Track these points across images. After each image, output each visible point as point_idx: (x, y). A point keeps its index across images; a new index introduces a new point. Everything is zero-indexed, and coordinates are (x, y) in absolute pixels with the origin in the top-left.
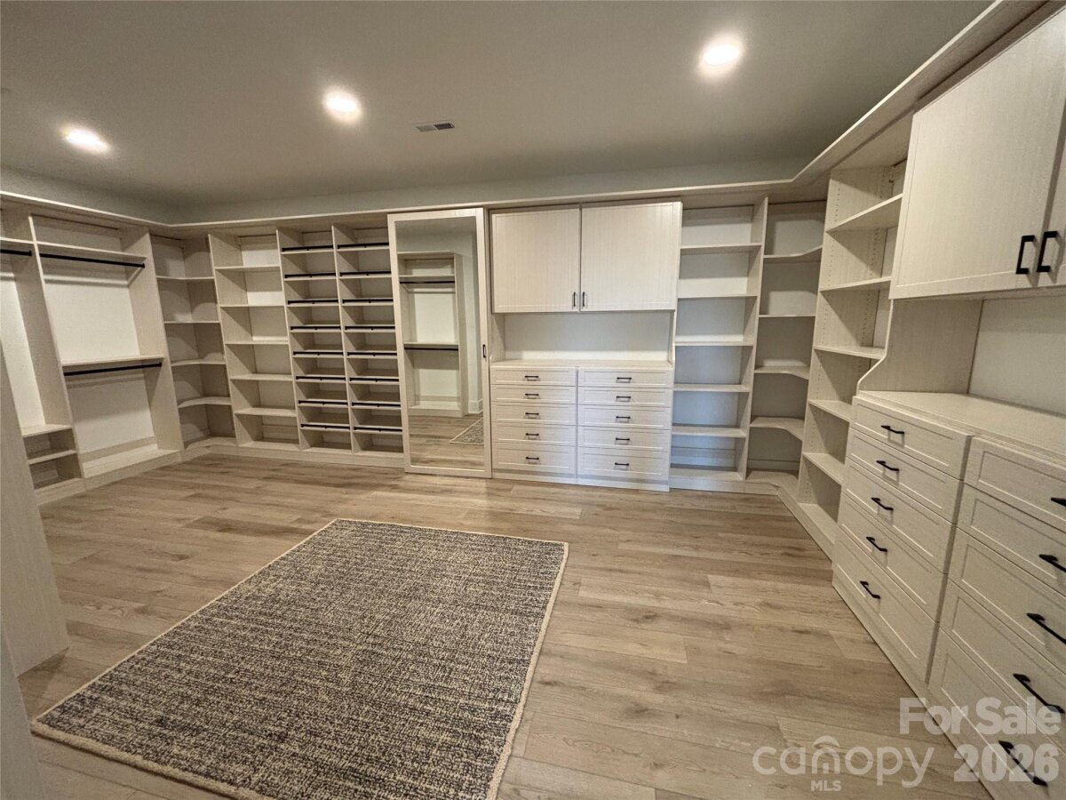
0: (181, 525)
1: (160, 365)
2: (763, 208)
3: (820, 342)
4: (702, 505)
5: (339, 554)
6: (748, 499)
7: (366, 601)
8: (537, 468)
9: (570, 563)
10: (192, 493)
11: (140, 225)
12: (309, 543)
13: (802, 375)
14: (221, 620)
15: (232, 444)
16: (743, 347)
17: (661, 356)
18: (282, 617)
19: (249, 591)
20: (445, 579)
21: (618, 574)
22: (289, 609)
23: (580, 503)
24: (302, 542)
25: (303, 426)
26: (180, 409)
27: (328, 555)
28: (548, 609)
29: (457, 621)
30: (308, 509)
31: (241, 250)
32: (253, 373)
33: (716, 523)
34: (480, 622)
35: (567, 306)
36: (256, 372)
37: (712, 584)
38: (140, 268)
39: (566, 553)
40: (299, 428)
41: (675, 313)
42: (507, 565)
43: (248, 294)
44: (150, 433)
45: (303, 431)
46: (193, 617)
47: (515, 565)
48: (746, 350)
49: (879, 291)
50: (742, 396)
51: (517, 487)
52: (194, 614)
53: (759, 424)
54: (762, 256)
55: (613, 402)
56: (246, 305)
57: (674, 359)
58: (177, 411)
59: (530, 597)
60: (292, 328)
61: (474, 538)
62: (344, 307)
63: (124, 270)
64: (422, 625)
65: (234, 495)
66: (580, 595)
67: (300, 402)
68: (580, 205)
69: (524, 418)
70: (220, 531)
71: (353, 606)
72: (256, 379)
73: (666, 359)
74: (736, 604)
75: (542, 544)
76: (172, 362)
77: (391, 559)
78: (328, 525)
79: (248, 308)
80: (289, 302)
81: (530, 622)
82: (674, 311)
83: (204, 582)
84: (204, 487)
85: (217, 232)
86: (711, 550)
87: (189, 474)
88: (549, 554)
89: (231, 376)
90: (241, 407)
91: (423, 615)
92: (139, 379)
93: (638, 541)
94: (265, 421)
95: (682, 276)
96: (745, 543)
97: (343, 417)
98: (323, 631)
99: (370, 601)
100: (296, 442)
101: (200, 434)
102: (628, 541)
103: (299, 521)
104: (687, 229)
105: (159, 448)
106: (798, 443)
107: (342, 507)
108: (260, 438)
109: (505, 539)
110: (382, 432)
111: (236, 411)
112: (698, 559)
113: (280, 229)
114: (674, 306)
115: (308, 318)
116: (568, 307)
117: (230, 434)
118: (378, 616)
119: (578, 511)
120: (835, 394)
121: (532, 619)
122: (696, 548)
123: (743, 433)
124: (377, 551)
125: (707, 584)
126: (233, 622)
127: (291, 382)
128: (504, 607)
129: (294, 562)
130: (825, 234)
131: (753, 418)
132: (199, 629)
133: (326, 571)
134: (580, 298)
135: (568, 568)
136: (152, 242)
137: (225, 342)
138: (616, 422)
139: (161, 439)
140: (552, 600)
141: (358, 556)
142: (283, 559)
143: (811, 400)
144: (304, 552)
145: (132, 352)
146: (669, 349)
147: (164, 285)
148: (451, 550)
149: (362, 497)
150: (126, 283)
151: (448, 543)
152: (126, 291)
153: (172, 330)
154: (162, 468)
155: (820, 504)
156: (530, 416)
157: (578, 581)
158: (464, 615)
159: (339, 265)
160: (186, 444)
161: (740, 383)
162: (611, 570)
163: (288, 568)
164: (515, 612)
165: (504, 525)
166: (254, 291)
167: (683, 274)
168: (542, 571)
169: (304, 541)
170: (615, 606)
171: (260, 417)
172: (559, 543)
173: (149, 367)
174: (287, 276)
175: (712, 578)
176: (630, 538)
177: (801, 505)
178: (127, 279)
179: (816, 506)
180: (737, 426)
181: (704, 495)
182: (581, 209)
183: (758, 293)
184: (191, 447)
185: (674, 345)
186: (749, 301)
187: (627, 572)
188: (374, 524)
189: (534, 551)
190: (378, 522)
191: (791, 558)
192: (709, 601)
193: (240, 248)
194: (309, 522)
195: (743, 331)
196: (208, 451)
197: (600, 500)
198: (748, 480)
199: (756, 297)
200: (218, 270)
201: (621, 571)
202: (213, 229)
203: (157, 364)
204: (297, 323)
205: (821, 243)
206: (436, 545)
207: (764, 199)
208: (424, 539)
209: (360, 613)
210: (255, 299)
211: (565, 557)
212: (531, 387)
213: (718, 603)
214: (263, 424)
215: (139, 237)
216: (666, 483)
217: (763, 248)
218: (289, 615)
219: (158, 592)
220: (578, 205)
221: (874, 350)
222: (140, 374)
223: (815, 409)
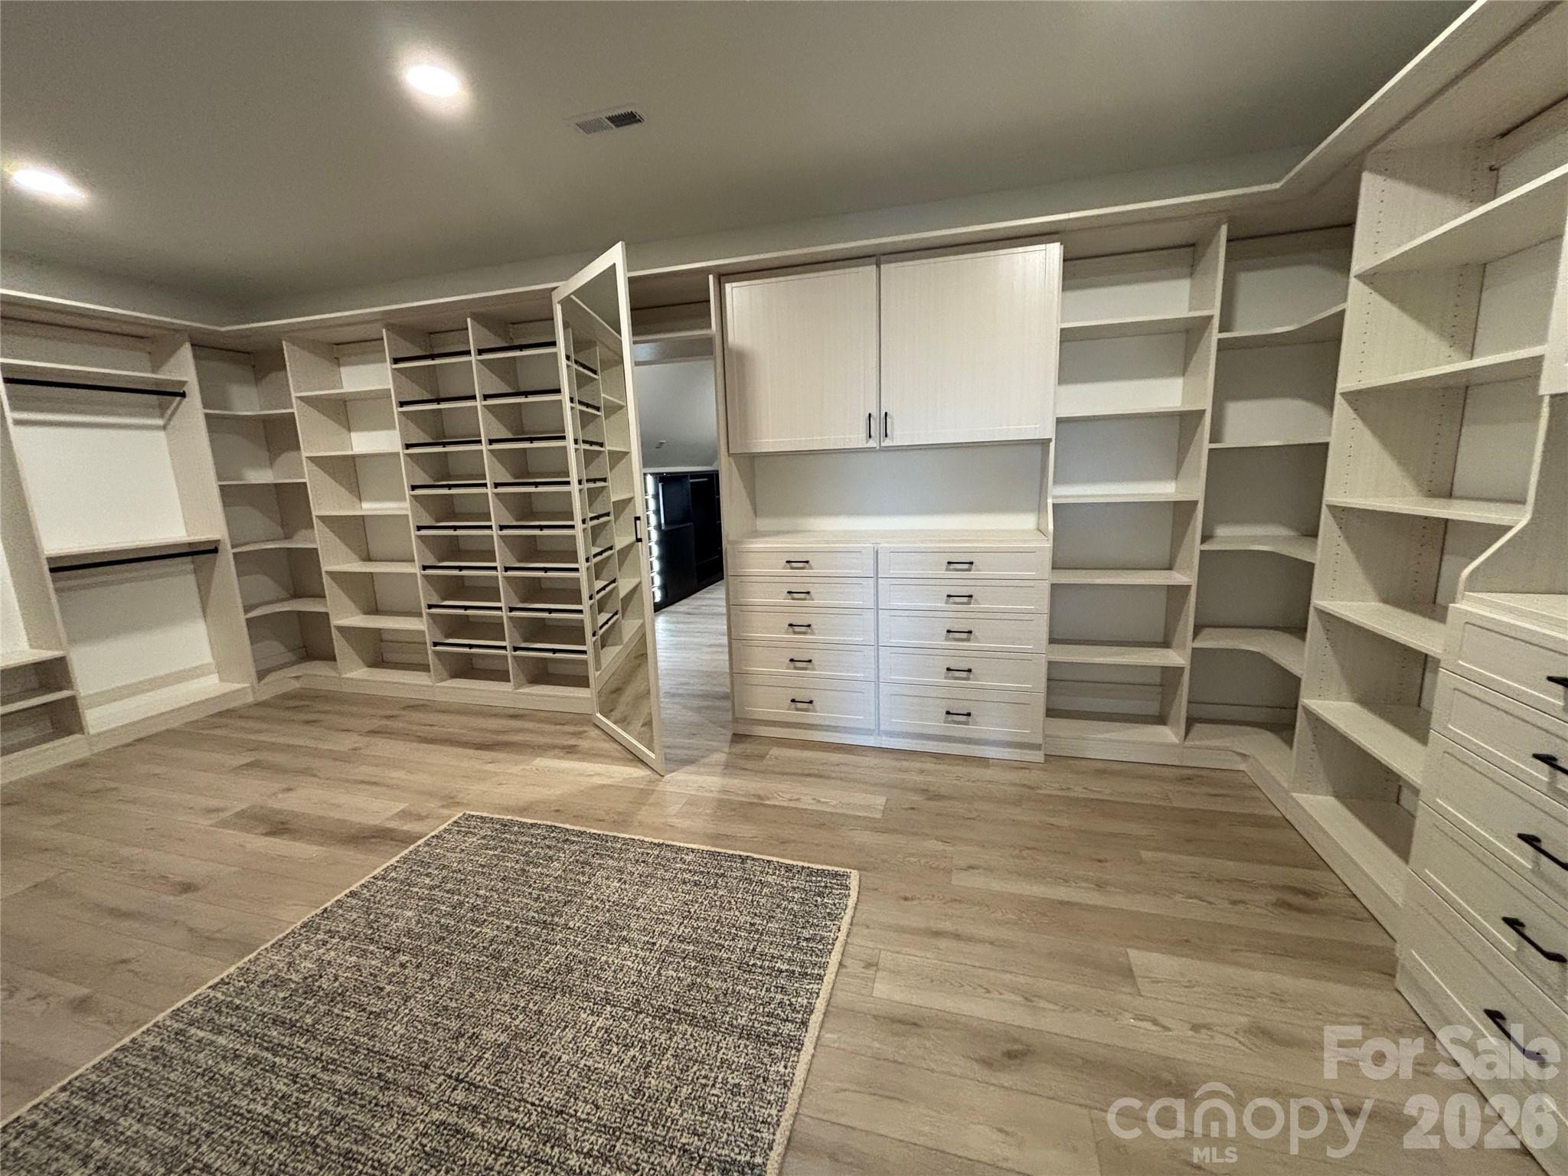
0: (210, 822)
1: (215, 551)
2: (1218, 247)
3: (1337, 492)
4: (1105, 789)
5: (449, 886)
6: (1190, 777)
7: (472, 995)
8: (810, 717)
9: (861, 917)
10: (248, 760)
11: (177, 330)
12: (405, 860)
13: (1299, 552)
14: (201, 1034)
15: (333, 674)
16: (1177, 504)
17: (1026, 522)
18: (310, 1033)
19: (272, 967)
20: (625, 949)
21: (953, 944)
22: (328, 1013)
23: (883, 785)
24: (393, 861)
25: (435, 644)
26: (249, 621)
27: (432, 888)
28: (811, 1024)
29: (632, 1053)
30: (421, 793)
31: (339, 365)
32: (364, 560)
33: (1135, 828)
34: (675, 1056)
35: (857, 438)
36: (368, 558)
37: (1137, 971)
38: (178, 398)
39: (854, 893)
40: (430, 648)
41: (1052, 445)
42: (742, 919)
43: (353, 435)
44: (205, 656)
45: (437, 654)
46: (156, 1025)
47: (757, 920)
48: (1182, 510)
49: (1467, 387)
50: (1178, 593)
51: (775, 751)
52: (160, 1017)
53: (1211, 641)
54: (1215, 335)
55: (942, 605)
56: (350, 453)
57: (1051, 527)
58: (244, 624)
59: (779, 996)
60: (414, 488)
61: (688, 858)
62: (491, 451)
63: (157, 402)
64: (565, 1058)
65: (316, 763)
66: (876, 993)
67: (430, 607)
68: (877, 257)
69: (787, 633)
70: (266, 834)
71: (446, 1008)
72: (368, 570)
73: (1035, 527)
74: (1196, 1028)
75: (811, 872)
76: (233, 547)
77: (536, 900)
78: (445, 826)
79: (353, 457)
80: (408, 446)
81: (775, 1060)
82: (1050, 440)
83: (204, 942)
84: (273, 747)
85: (295, 335)
86: (1128, 889)
87: (257, 725)
88: (820, 894)
89: (326, 567)
90: (346, 616)
91: (569, 1034)
92: (185, 573)
93: (990, 870)
94: (385, 636)
95: (1064, 378)
96: (1195, 875)
97: (494, 629)
98: (375, 1070)
99: (479, 995)
100: (425, 668)
101: (289, 657)
102: (971, 867)
103: (404, 815)
104: (1070, 294)
105: (222, 680)
106: (1292, 684)
107: (477, 788)
108: (378, 661)
109: (744, 860)
110: (558, 655)
111: (336, 621)
112: (1106, 910)
113: (390, 327)
114: (1049, 432)
115: (442, 471)
116: (858, 440)
117: (329, 656)
118: (488, 1035)
119: (880, 801)
120: (1369, 589)
121: (778, 1051)
122: (1100, 886)
123: (1176, 657)
124: (515, 882)
125: (1127, 973)
126: (222, 1040)
127: (416, 574)
128: (727, 1019)
129: (366, 901)
130: (1353, 281)
131: (1198, 629)
132: (158, 1054)
133: (418, 922)
134: (879, 423)
135: (855, 929)
136: (195, 356)
137: (316, 512)
138: (947, 639)
139: (222, 668)
140: (820, 1004)
141: (482, 892)
142: (353, 894)
143: (1321, 600)
144: (394, 879)
145: (174, 532)
146: (1040, 509)
147: (215, 424)
148: (644, 882)
149: (516, 769)
150: (160, 422)
151: (641, 868)
152: (162, 434)
153: (233, 495)
154: (220, 714)
155: (1337, 796)
156: (797, 629)
157: (875, 960)
158: (647, 1036)
159: (480, 381)
160: (261, 675)
161: (1170, 568)
162: (937, 934)
163: (355, 916)
164: (746, 1033)
165: (747, 830)
166: (363, 430)
167: (1068, 373)
168: (806, 934)
169: (397, 858)
170: (947, 1024)
171: (378, 631)
172: (841, 870)
173: (201, 553)
174: (402, 404)
175: (1137, 957)
176: (972, 862)
177: (1294, 795)
178: (162, 416)
179: (1331, 800)
180: (1166, 644)
181: (1107, 770)
182: (878, 266)
183: (1206, 404)
184: (271, 678)
185: (1050, 501)
186: (1187, 421)
187: (969, 939)
188: (522, 825)
189: (794, 888)
190: (530, 821)
191: (1295, 914)
192: (1137, 1018)
193: (337, 362)
194: (420, 818)
195: (1176, 472)
196: (296, 685)
197: (920, 778)
198: (1186, 743)
199: (1203, 412)
200: (300, 398)
201: (957, 936)
202: (289, 332)
203: (211, 550)
204: (422, 478)
205: (1345, 300)
206: (620, 871)
207: (1218, 227)
208: (601, 857)
209: (454, 1025)
210: (363, 443)
211: (851, 902)
212: (798, 579)
213: (1155, 1022)
214: (382, 641)
215: (175, 348)
216: (1038, 747)
217: (1216, 322)
218: (325, 1028)
219: (124, 961)
220: (874, 259)
221: (1455, 503)
222: (186, 564)
223: (1326, 616)
